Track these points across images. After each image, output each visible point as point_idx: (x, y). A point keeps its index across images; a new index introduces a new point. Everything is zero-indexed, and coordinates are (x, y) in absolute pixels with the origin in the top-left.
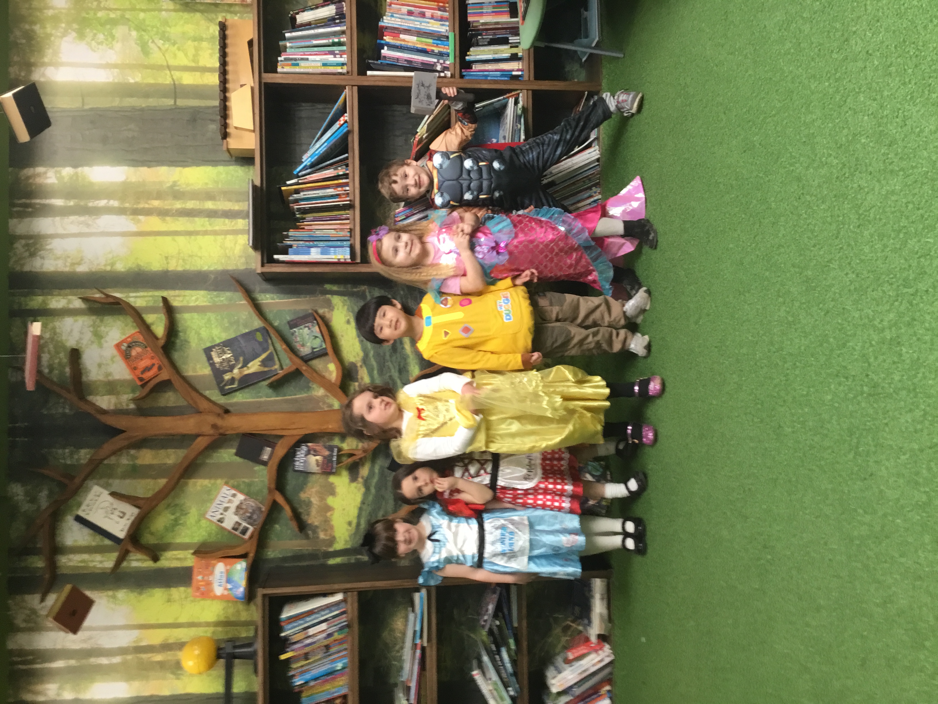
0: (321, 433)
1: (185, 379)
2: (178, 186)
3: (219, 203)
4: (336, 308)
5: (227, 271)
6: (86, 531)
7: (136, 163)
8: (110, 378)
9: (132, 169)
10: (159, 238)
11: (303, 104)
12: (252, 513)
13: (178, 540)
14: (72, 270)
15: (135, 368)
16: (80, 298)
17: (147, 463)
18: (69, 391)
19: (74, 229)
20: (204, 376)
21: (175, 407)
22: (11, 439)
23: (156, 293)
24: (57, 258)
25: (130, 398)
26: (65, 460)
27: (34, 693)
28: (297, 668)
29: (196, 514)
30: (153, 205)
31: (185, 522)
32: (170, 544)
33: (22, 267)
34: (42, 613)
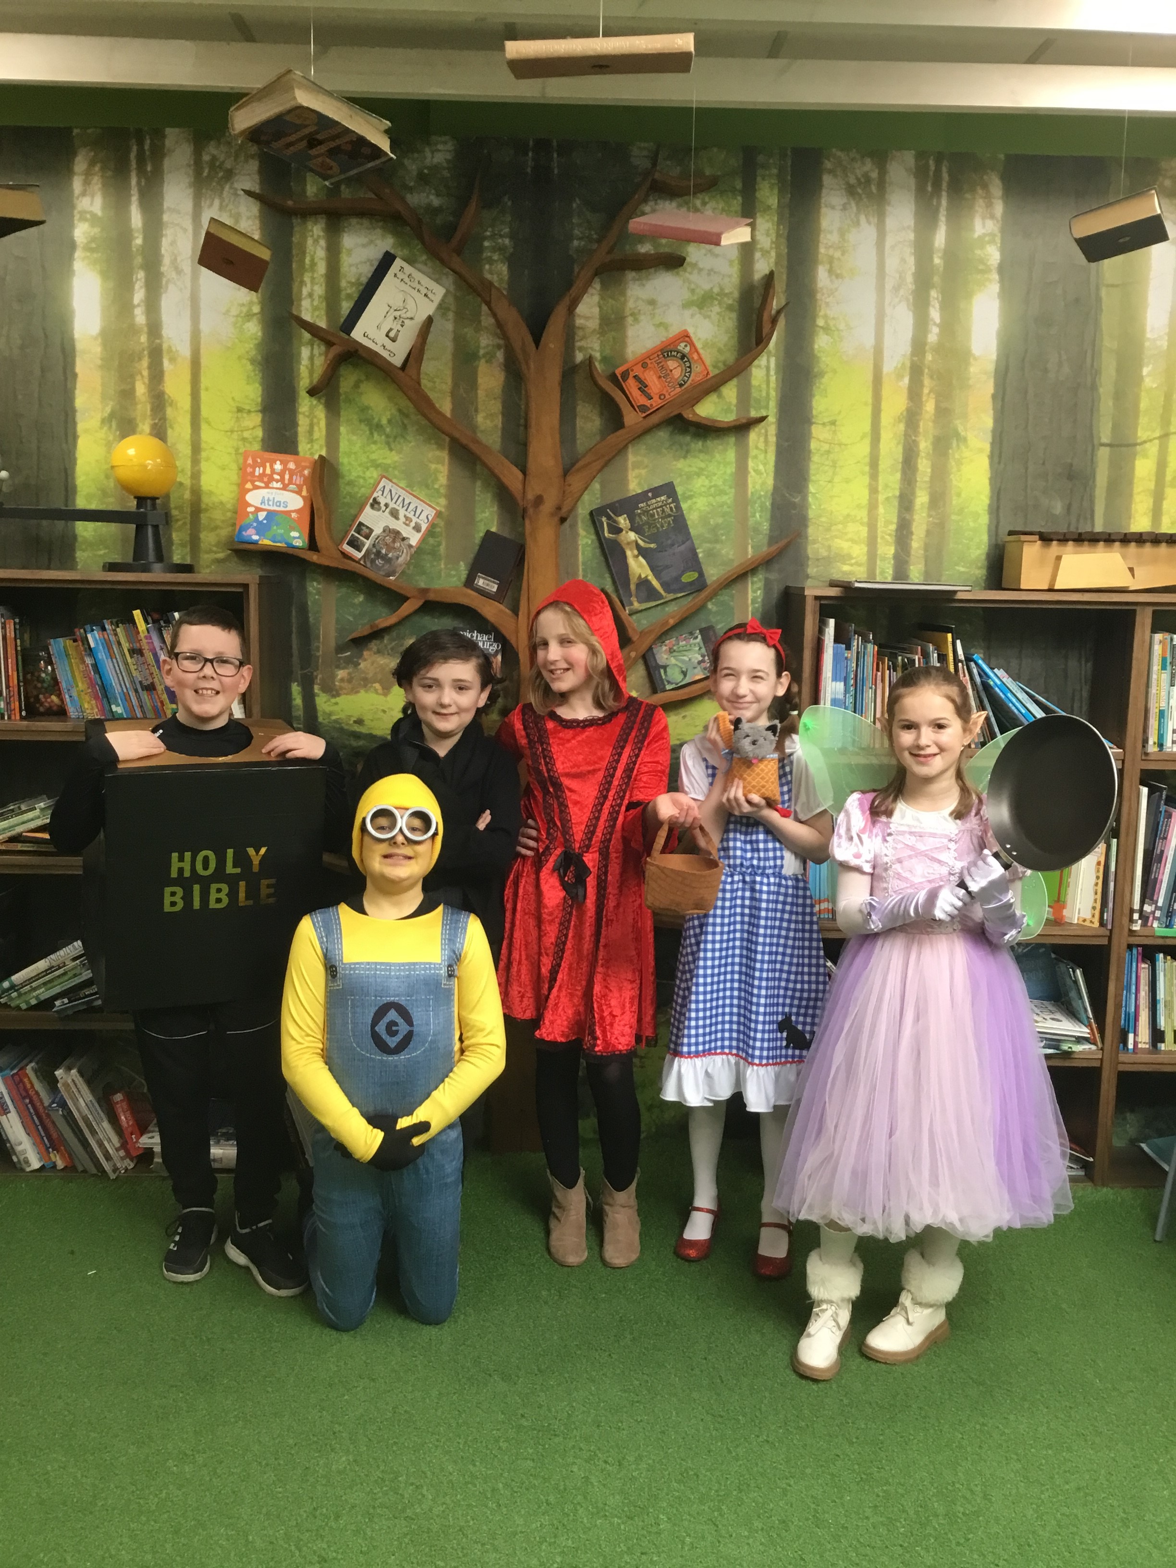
1: (621, 451)
2: (958, 445)
3: (925, 515)
5: (806, 526)
6: (367, 271)
7: (1002, 375)
8: (630, 320)
9: (991, 367)
10: (868, 410)
11: (1089, 665)
12: (385, 558)
13: (343, 429)
14: (820, 257)
15: (644, 366)
16: (772, 273)
17: (480, 380)
18: (610, 252)
19: (892, 263)
20: (624, 481)
21: (574, 431)
22: (531, 143)
23: (773, 405)
24: (842, 233)
25: (593, 353)
26: (492, 237)
27: (88, 174)
28: (116, 635)
29: (388, 461)
30: (927, 401)
31: (375, 443)
32: (338, 414)
33: (830, 172)
34: (227, 187)
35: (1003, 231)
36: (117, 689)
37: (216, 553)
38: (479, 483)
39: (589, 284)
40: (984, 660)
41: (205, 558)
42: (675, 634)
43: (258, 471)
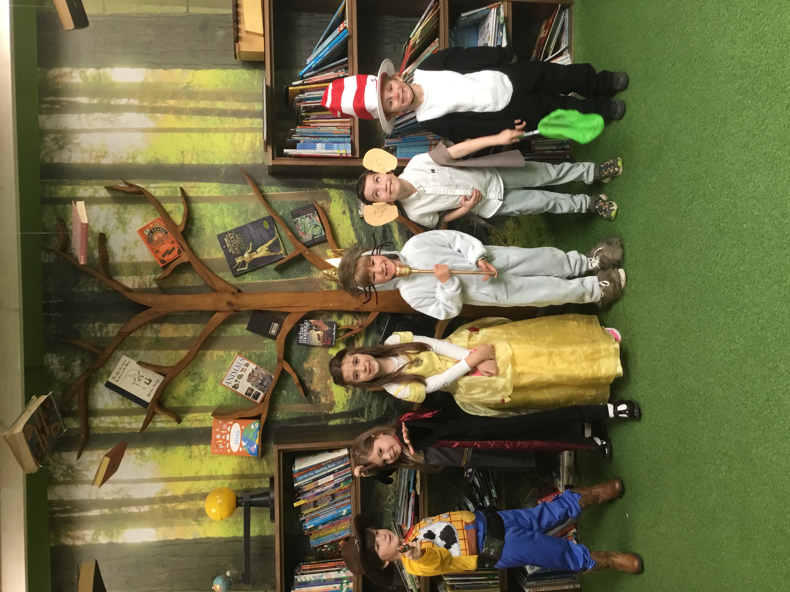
0: (320, 310)
1: (202, 262)
2: (191, 87)
3: (228, 103)
4: (333, 199)
5: (237, 165)
6: (116, 396)
7: (153, 65)
8: (134, 260)
9: (150, 71)
10: (176, 135)
11: (303, 14)
12: (263, 381)
13: (198, 405)
14: (96, 163)
15: (157, 252)
16: (105, 188)
17: (169, 336)
18: (99, 272)
19: (98, 125)
20: (217, 260)
21: (193, 287)
22: (45, 314)
23: (174, 184)
24: (83, 152)
25: (152, 279)
26: (95, 333)
27: (73, 538)
28: (307, 514)
29: (213, 381)
30: (168, 104)
31: (204, 388)
32: (191, 407)
33: (52, 159)
34: (77, 468)
35: (78, 67)
36: (335, 512)
37: (264, 466)
38: (223, 335)
39: (116, 282)
40: (303, 69)
41: (267, 471)
42: (296, 231)
43: (221, 446)
